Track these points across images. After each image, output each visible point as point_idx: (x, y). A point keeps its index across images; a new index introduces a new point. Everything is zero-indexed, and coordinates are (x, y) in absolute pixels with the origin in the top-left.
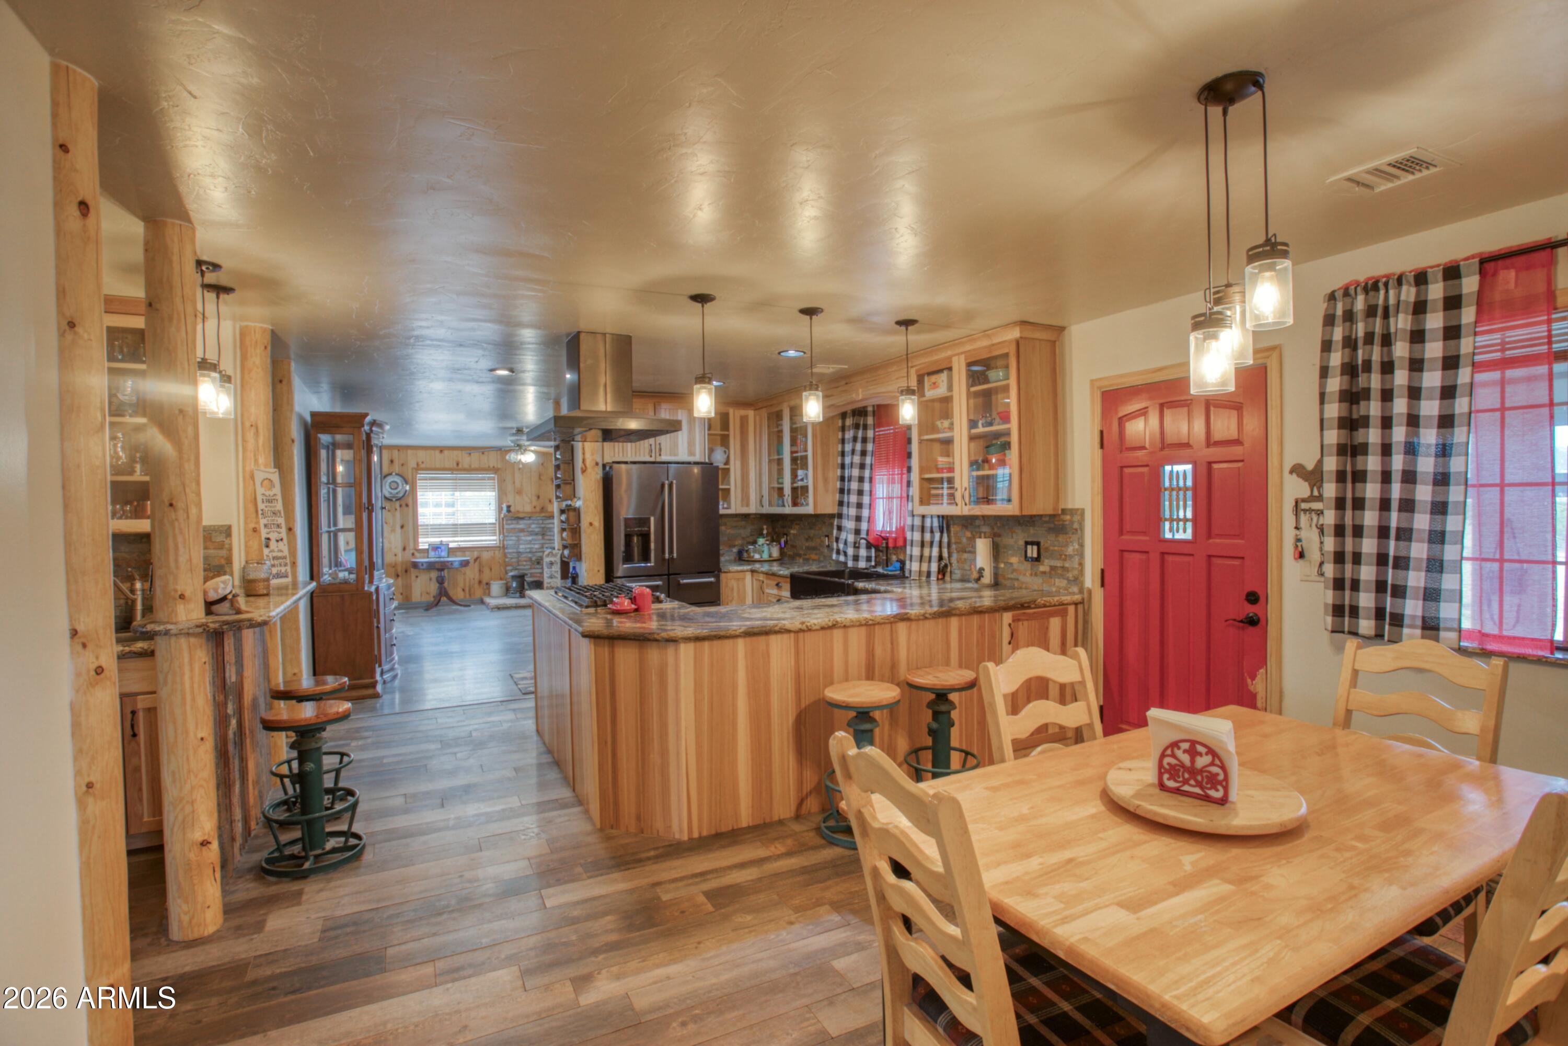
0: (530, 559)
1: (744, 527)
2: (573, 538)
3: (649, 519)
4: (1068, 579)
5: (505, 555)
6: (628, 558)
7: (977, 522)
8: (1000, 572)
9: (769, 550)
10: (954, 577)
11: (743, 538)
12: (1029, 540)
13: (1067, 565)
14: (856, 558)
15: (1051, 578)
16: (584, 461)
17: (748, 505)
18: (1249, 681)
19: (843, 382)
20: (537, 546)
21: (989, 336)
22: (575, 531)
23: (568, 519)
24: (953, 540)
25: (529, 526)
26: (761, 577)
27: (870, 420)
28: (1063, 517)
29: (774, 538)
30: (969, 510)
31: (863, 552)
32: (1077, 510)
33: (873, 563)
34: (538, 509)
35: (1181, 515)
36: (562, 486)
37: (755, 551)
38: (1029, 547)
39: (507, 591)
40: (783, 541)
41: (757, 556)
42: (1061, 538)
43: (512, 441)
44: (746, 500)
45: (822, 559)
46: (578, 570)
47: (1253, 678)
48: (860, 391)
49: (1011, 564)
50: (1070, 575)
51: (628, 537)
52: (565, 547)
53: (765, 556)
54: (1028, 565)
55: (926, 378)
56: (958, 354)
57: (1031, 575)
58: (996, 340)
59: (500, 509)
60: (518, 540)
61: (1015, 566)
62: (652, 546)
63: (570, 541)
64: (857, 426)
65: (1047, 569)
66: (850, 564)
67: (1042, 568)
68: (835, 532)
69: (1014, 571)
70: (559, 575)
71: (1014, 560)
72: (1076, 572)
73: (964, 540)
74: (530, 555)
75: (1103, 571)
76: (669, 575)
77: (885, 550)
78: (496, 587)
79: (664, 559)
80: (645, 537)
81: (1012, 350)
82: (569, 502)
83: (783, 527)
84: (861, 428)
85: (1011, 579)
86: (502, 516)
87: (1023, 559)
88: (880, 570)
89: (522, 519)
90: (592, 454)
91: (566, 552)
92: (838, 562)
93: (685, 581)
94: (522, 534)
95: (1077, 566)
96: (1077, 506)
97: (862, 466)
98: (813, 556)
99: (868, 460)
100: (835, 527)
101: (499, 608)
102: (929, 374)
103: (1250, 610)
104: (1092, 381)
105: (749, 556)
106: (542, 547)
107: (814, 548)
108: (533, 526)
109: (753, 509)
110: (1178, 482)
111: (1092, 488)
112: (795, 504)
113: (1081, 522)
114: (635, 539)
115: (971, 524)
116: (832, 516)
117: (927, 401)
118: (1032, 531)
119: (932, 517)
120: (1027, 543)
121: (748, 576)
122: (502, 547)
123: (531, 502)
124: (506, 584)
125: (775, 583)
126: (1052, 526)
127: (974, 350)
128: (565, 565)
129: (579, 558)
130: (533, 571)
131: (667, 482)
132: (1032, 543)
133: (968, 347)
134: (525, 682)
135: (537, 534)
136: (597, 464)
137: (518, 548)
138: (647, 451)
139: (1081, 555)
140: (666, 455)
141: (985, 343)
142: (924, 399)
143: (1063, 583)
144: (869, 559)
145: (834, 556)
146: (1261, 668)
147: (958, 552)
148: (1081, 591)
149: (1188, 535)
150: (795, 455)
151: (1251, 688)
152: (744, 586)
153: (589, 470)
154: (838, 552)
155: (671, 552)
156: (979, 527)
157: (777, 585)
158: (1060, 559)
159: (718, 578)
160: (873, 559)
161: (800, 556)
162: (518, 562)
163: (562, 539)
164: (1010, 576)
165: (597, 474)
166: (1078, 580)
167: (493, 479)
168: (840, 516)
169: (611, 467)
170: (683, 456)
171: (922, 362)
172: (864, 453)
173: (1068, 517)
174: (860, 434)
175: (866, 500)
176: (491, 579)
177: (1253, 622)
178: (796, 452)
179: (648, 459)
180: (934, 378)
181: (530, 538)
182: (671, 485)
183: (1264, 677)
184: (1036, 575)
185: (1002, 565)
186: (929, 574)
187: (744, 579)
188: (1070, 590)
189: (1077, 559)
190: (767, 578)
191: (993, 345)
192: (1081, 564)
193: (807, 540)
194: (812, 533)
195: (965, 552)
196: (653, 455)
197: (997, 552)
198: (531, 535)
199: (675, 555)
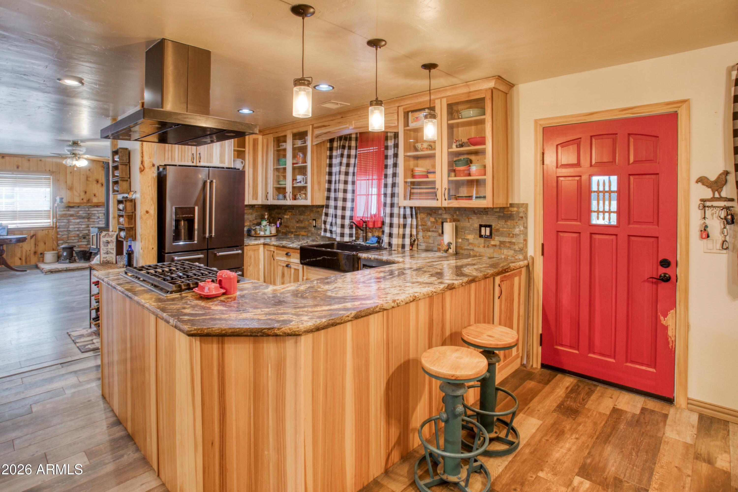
0: (78, 235)
1: (252, 214)
2: (129, 223)
3: (194, 208)
4: (515, 250)
5: (57, 233)
6: (177, 237)
7: (440, 212)
8: (459, 245)
9: (270, 229)
10: (420, 247)
11: (250, 221)
12: (483, 224)
13: (513, 240)
14: (342, 235)
15: (500, 249)
16: (142, 162)
17: (257, 199)
18: (662, 318)
19: (340, 117)
20: (83, 226)
21: (468, 86)
22: (132, 217)
23: (125, 208)
24: (420, 223)
25: (78, 212)
26: (272, 249)
27: (353, 144)
28: (510, 209)
29: (271, 221)
30: (448, 204)
31: (347, 231)
32: (523, 204)
33: (354, 238)
34: (85, 201)
35: (607, 209)
36: (120, 182)
37: (261, 230)
38: (483, 229)
39: (59, 258)
40: (278, 223)
41: (262, 233)
42: (509, 223)
43: (68, 151)
44: (255, 196)
45: (310, 235)
46: (133, 248)
47: (665, 316)
48: (353, 122)
49: (468, 240)
50: (517, 247)
51: (177, 221)
52: (121, 230)
53: (268, 233)
54: (482, 240)
55: (410, 114)
56: (441, 98)
57: (484, 247)
58: (472, 89)
59: (54, 201)
60: (69, 222)
61: (471, 241)
62: (196, 226)
63: (126, 225)
64: (344, 147)
65: (498, 243)
66: (338, 239)
67: (493, 243)
68: (323, 217)
69: (470, 244)
70: (114, 252)
71: (470, 237)
72: (521, 246)
73: (429, 224)
74: (78, 233)
75: (543, 245)
76: (208, 249)
77: (365, 229)
78: (49, 256)
79: (205, 238)
80: (191, 222)
81: (488, 96)
82: (126, 195)
83: (279, 214)
84: (347, 148)
85: (467, 249)
86: (56, 205)
87: (478, 236)
88: (361, 242)
89: (72, 207)
90: (150, 158)
91: (123, 234)
92: (324, 237)
93: (220, 254)
94: (71, 218)
95: (522, 241)
96: (522, 202)
97: (347, 174)
98: (303, 233)
99: (351, 170)
100: (324, 214)
101: (52, 272)
102: (413, 111)
103: (662, 271)
104: (536, 121)
105: (256, 233)
106: (88, 227)
107: (304, 228)
108: (81, 212)
109: (260, 201)
110: (604, 187)
111: (535, 190)
112: (295, 198)
113: (526, 213)
114: (182, 223)
115: (435, 213)
116: (322, 206)
117: (410, 130)
118: (485, 217)
119: (405, 208)
120: (481, 226)
121: (261, 247)
122: (55, 228)
123: (80, 195)
124: (58, 253)
125: (285, 253)
126: (502, 214)
127: (453, 95)
128: (119, 244)
129: (134, 238)
130: (80, 243)
131: (209, 181)
132: (486, 226)
133: (449, 93)
134: (82, 340)
135: (84, 218)
136: (154, 165)
137: (68, 227)
138: (190, 158)
139: (526, 234)
140: (204, 162)
141: (465, 90)
142: (408, 128)
143: (511, 253)
144: (351, 235)
145: (323, 234)
146: (672, 309)
147: (423, 231)
148: (525, 258)
149: (614, 221)
150: (295, 165)
151: (664, 323)
152: (258, 255)
153: (147, 170)
154: (325, 231)
155: (210, 232)
156: (441, 215)
157: (287, 254)
158: (509, 236)
159: (243, 250)
160: (354, 235)
161: (292, 233)
162: (68, 237)
163: (119, 223)
164: (466, 248)
165: (153, 174)
166: (523, 250)
167: (49, 179)
168: (327, 207)
169: (164, 169)
170: (216, 162)
171: (409, 103)
172: (348, 165)
173: (515, 209)
174: (346, 152)
175: (349, 196)
176: (45, 250)
177: (666, 279)
178: (297, 163)
179: (191, 164)
180: (417, 114)
181: (78, 221)
182: (211, 182)
183: (674, 315)
184: (488, 247)
185: (460, 240)
186: (403, 246)
187: (258, 250)
188: (517, 257)
189: (522, 237)
190: (277, 249)
191: (470, 92)
192: (525, 240)
193: (298, 222)
194: (302, 217)
195: (430, 231)
196: (195, 161)
197: (457, 231)
198: (79, 218)
199: (213, 234)
